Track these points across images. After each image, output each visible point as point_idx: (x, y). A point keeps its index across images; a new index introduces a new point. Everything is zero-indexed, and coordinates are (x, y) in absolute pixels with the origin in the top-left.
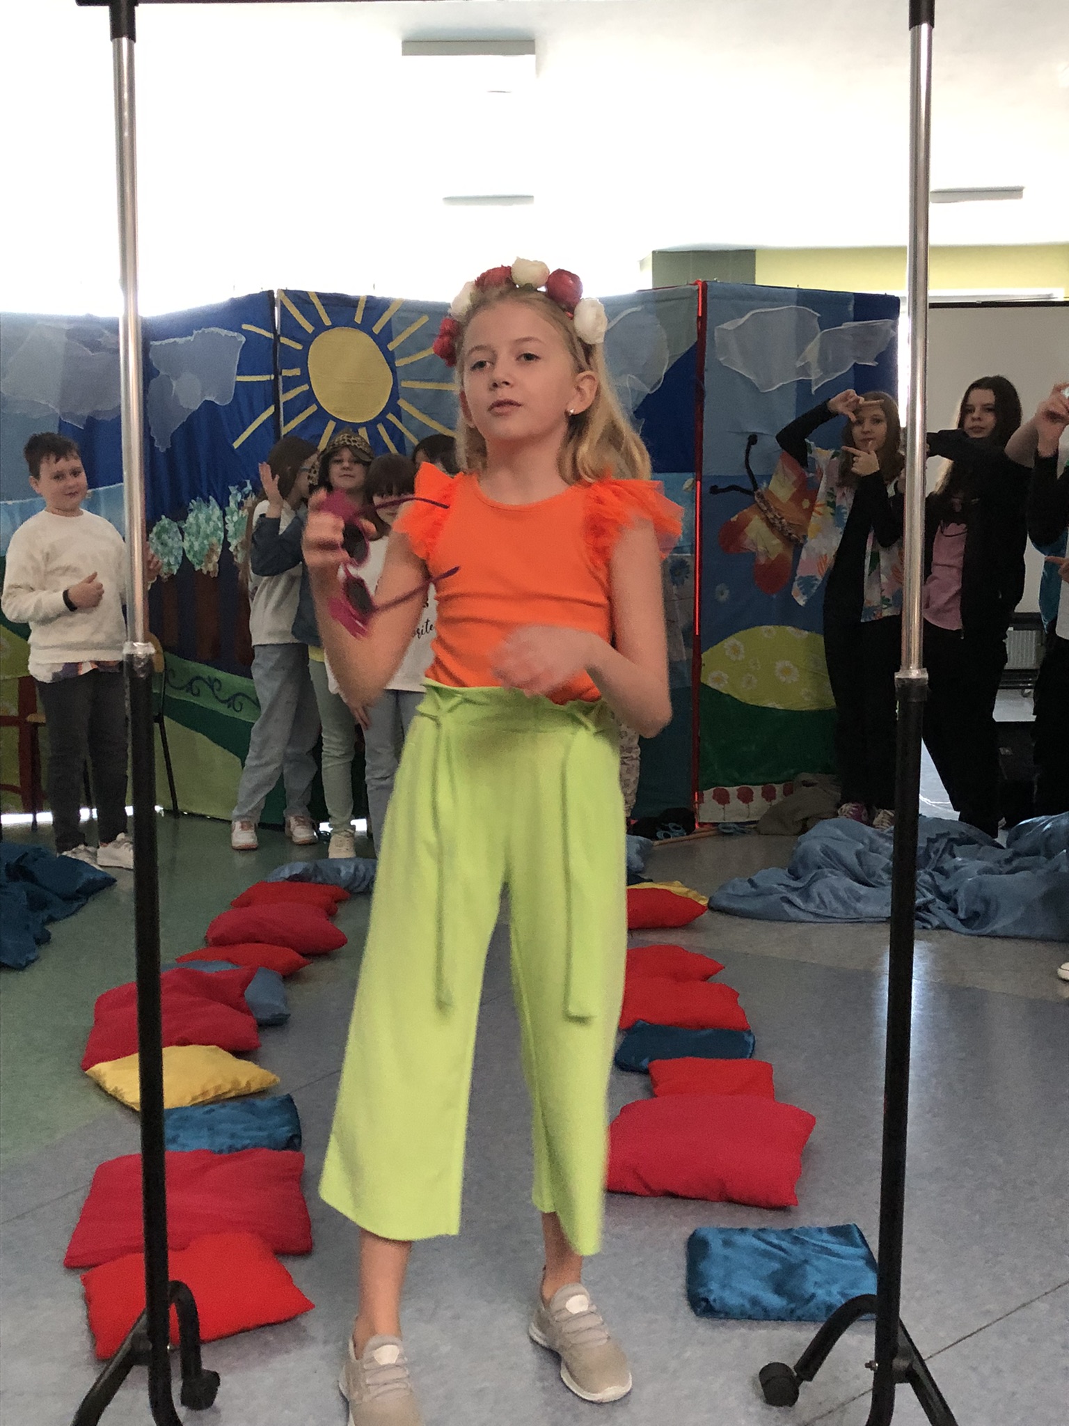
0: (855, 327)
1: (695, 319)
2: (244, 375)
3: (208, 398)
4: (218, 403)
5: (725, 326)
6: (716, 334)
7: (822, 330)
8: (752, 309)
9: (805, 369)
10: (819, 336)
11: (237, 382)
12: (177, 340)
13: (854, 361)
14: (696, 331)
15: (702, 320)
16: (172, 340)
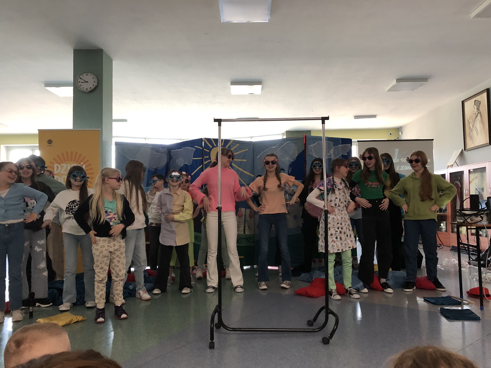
0: (341, 146)
1: (304, 144)
2: (194, 158)
3: (186, 164)
4: (188, 164)
5: (311, 146)
6: (309, 147)
7: (334, 146)
8: (317, 142)
9: (330, 156)
10: (333, 148)
11: (193, 159)
12: (178, 150)
13: (342, 154)
14: (304, 147)
15: (305, 144)
16: (177, 150)
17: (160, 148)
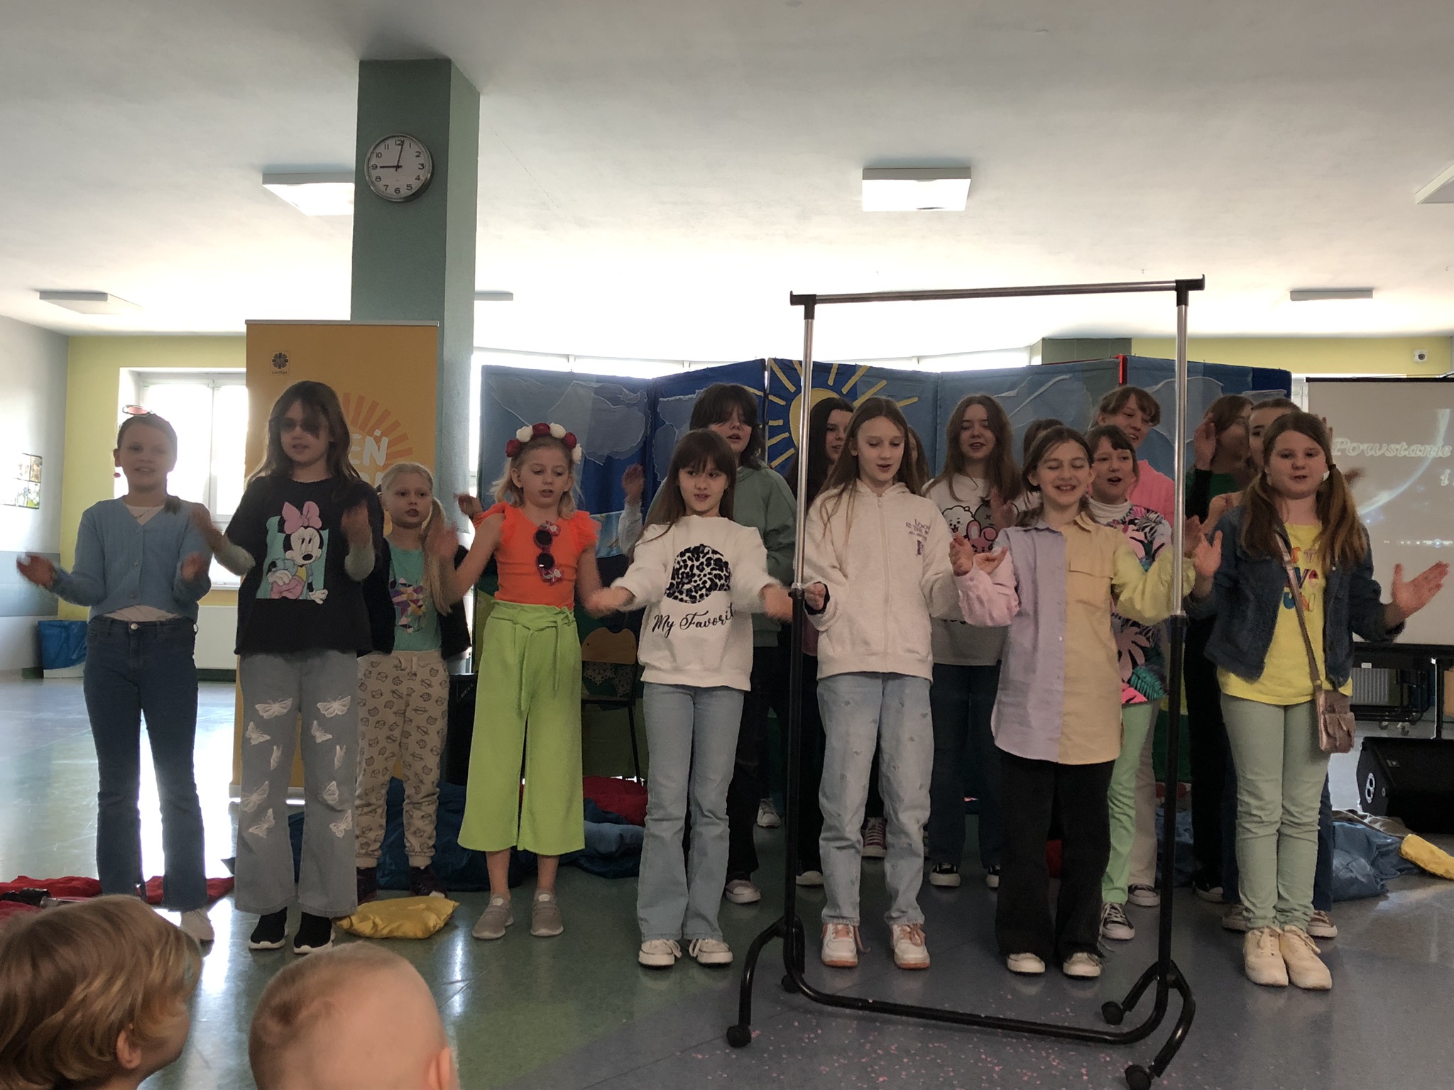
8: (1165, 379)
12: (681, 397)
16: (678, 397)
17: (625, 390)
